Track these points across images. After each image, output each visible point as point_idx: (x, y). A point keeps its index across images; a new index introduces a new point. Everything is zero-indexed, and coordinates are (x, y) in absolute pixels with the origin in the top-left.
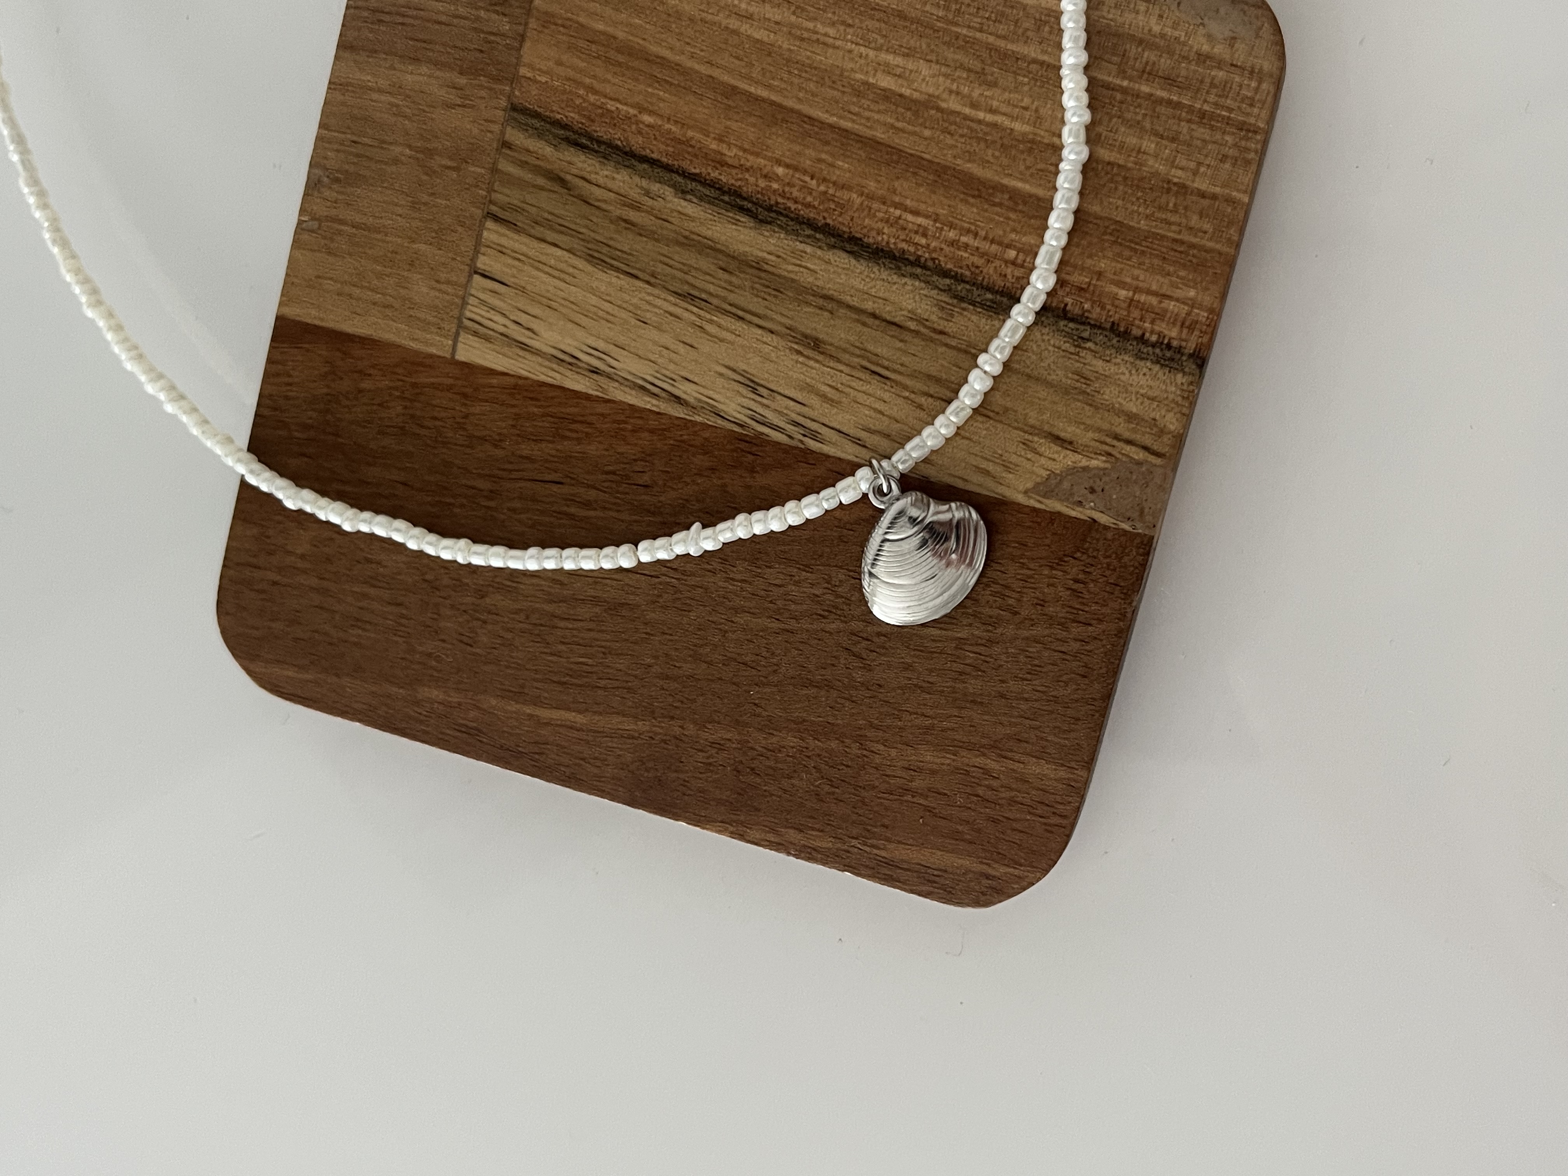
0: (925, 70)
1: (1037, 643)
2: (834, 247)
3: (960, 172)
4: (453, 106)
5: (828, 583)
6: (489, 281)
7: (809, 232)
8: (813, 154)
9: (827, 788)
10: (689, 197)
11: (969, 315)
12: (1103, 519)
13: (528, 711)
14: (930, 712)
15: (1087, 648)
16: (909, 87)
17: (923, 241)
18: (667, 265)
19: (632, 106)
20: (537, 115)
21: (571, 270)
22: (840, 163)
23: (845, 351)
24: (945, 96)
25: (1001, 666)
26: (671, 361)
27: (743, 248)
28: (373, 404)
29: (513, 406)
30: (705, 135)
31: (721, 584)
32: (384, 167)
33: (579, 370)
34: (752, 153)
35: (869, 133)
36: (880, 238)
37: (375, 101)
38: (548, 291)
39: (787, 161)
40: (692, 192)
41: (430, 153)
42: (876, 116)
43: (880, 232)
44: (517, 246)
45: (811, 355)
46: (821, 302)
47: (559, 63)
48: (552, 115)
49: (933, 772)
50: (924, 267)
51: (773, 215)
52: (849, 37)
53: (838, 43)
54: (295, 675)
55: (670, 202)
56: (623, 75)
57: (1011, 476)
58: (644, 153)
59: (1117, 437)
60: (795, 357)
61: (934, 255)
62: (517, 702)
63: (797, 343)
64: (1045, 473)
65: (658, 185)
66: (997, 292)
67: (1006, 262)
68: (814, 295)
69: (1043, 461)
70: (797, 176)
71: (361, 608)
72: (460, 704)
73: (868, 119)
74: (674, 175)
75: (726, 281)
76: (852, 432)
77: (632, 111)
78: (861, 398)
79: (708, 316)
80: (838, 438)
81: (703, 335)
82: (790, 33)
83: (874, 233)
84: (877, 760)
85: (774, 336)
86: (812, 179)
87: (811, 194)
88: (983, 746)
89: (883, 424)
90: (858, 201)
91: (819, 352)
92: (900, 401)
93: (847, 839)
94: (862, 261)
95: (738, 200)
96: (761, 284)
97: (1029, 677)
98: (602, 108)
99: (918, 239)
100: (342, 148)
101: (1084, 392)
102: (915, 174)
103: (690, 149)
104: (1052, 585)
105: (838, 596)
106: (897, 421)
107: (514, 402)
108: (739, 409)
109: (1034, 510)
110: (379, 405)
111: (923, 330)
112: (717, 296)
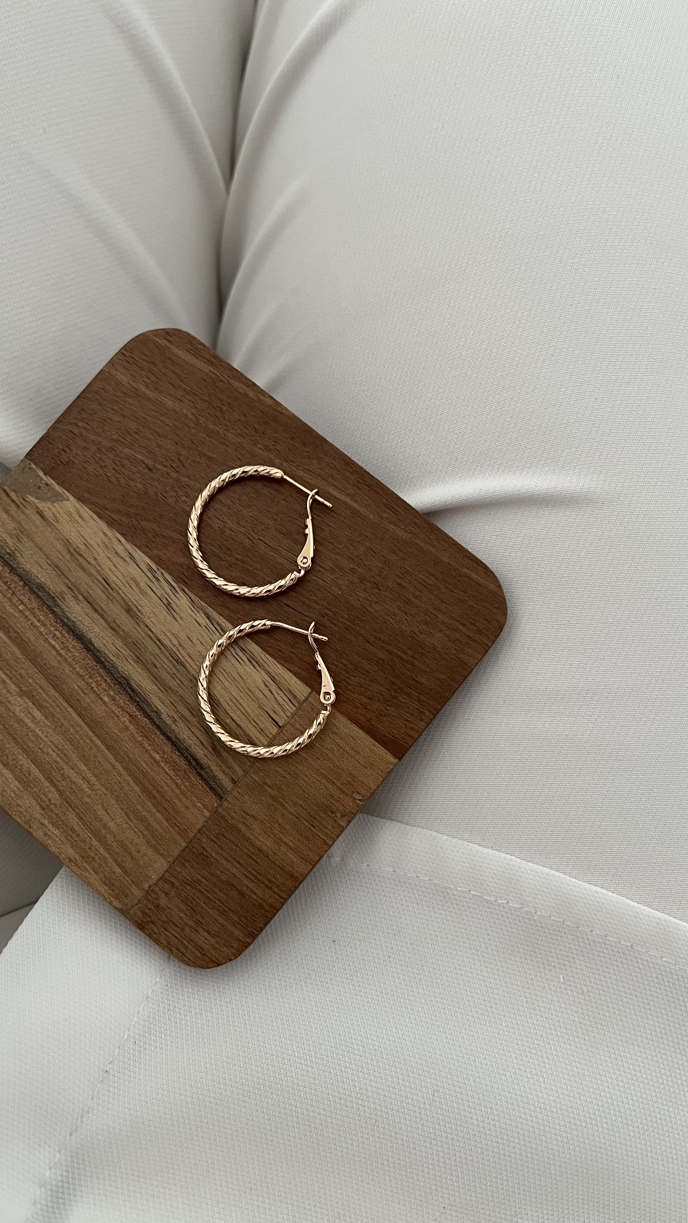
0: (17, 710)
1: (96, 432)
2: (98, 651)
3: (25, 656)
4: (252, 816)
5: (178, 500)
6: (276, 720)
7: (107, 663)
8: (87, 699)
9: (224, 408)
10: (155, 709)
11: (53, 589)
12: (41, 474)
13: (356, 504)
14: (160, 423)
15: (75, 421)
16: (29, 706)
17: (57, 633)
18: (182, 682)
19: (162, 767)
20: (211, 788)
21: (231, 704)
22: (76, 687)
23: (117, 601)
24: (14, 693)
25: (117, 429)
26: (203, 637)
27: (141, 672)
28: (366, 688)
29: (292, 652)
30: (133, 734)
31: (229, 522)
32: (303, 805)
33: (251, 654)
34: (115, 714)
35: (56, 694)
36: (76, 644)
37: (291, 841)
38: (247, 699)
39: (100, 701)
40: (153, 711)
41: (274, 799)
42: (49, 700)
43: (74, 647)
44: (253, 729)
45: (134, 607)
46: (117, 629)
47: (187, 807)
48: (204, 785)
49: (171, 395)
50: (62, 621)
51: (119, 680)
52: (43, 744)
53: (50, 744)
54: (474, 575)
55: (166, 712)
56: (158, 784)
57: (71, 510)
58: (167, 741)
59: (18, 506)
60: (142, 610)
61: (55, 624)
62: (359, 511)
63: (138, 616)
64: (55, 504)
65: (168, 722)
66: (36, 593)
67: (25, 605)
68: (119, 633)
69: (54, 510)
70: (99, 693)
71: (421, 592)
72: (389, 523)
73: (54, 701)
74: (157, 723)
75: (157, 661)
76: (132, 563)
77: (162, 764)
78: (121, 577)
79: (174, 648)
80: (140, 563)
81: (181, 641)
82: (69, 761)
83: (77, 648)
84: (194, 411)
85: (147, 624)
86: (93, 688)
87: (97, 681)
88: (142, 398)
89: (116, 559)
90: (77, 666)
91: (129, 606)
92: (104, 566)
93: (226, 382)
94: (89, 637)
95: (132, 695)
96: (141, 651)
97: (107, 419)
98: (178, 775)
99: (59, 635)
100: (322, 827)
101: (21, 532)
102: (45, 665)
103: (144, 731)
104: (76, 454)
105: (177, 492)
106: (109, 558)
107: (292, 655)
108: (180, 599)
109: (68, 491)
110: (363, 687)
111: (76, 592)
112: (166, 656)
